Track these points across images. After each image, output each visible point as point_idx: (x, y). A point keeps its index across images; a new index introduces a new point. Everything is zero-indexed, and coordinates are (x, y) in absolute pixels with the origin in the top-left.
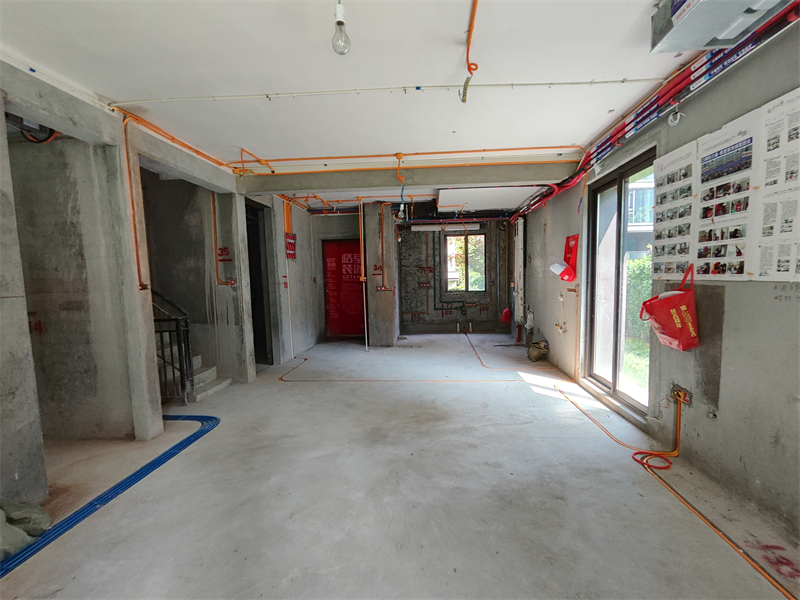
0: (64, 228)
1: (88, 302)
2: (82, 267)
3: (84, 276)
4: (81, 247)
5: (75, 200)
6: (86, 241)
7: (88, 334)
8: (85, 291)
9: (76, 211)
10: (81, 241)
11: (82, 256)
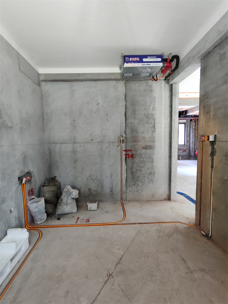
0: (148, 116)
1: (154, 146)
2: (154, 132)
3: (154, 135)
4: (155, 124)
5: (154, 105)
6: (157, 121)
7: (153, 159)
8: (154, 141)
9: (154, 109)
10: (155, 121)
11: (154, 127)
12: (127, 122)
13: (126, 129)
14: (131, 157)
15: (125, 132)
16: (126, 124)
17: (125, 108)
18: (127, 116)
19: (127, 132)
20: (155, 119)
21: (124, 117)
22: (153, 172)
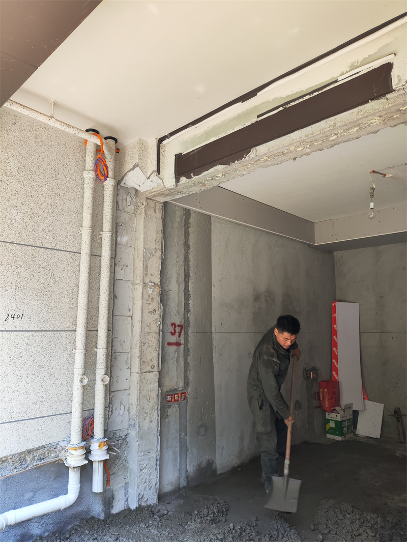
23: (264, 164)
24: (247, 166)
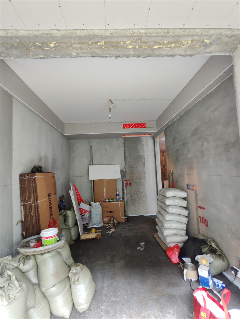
12: (126, 161)
13: (125, 165)
14: (129, 185)
15: (125, 168)
16: (125, 162)
17: (124, 152)
18: (126, 157)
19: (126, 168)
20: (144, 158)
21: (124, 158)
22: (145, 195)
23: (95, 50)
24: (82, 45)
